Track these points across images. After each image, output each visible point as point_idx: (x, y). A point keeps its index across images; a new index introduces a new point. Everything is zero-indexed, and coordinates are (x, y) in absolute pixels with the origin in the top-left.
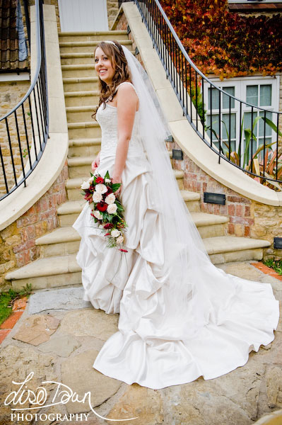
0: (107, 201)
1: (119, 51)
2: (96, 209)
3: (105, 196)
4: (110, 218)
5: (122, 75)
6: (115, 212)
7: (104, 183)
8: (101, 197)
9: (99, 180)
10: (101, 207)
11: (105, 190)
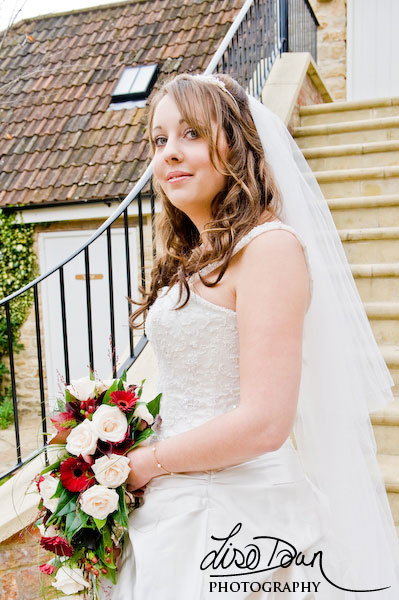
0: (100, 466)
1: (237, 110)
2: (57, 469)
3: (103, 448)
4: (75, 524)
5: (251, 191)
6: (100, 516)
7: (128, 414)
8: (92, 448)
9: (123, 398)
10: (74, 475)
11: (118, 435)
